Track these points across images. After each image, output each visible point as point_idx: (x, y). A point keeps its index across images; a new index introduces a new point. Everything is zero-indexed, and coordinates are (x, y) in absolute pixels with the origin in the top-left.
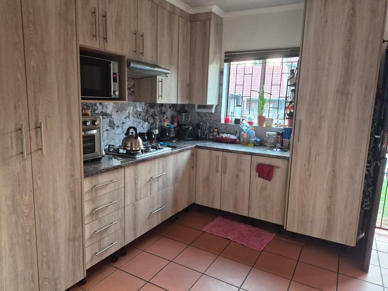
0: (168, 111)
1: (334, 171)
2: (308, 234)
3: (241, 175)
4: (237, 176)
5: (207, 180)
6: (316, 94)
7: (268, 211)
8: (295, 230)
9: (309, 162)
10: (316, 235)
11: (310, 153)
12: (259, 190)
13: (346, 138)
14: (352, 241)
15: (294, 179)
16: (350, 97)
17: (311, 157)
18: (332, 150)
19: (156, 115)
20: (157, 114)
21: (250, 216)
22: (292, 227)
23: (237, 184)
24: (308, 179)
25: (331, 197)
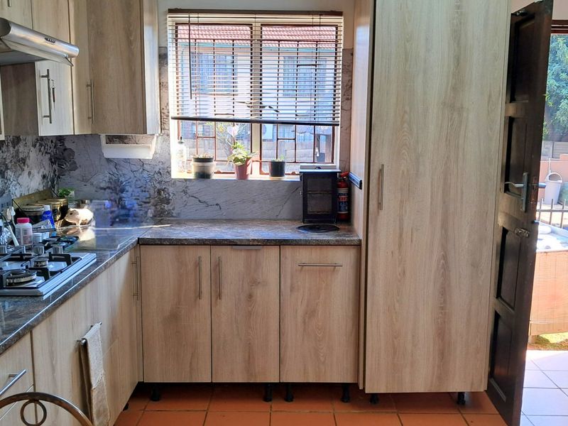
0: (31, 154)
1: (445, 257)
2: (407, 389)
3: (258, 292)
4: (250, 296)
5: (174, 318)
6: (407, 109)
7: (322, 359)
8: (382, 389)
9: (400, 245)
10: (420, 388)
11: (401, 229)
12: (300, 319)
13: (462, 193)
14: (481, 382)
15: (373, 284)
16: (465, 114)
17: (404, 236)
18: (439, 218)
19: (7, 169)
20: (10, 165)
21: (284, 380)
22: (376, 384)
23: (250, 314)
24: (400, 281)
25: (442, 308)
